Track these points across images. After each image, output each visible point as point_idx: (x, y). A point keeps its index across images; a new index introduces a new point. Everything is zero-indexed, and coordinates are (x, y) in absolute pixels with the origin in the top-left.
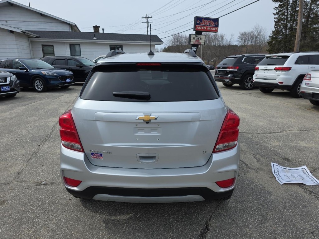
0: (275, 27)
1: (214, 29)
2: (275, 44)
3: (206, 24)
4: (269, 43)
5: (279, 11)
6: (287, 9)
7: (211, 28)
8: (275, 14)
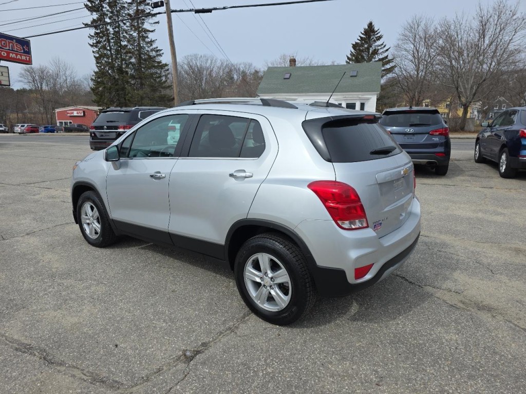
0: (97, 66)
1: (24, 58)
2: (103, 91)
3: (6, 46)
4: (92, 89)
5: (98, 42)
6: (109, 42)
7: (16, 56)
8: (92, 46)
